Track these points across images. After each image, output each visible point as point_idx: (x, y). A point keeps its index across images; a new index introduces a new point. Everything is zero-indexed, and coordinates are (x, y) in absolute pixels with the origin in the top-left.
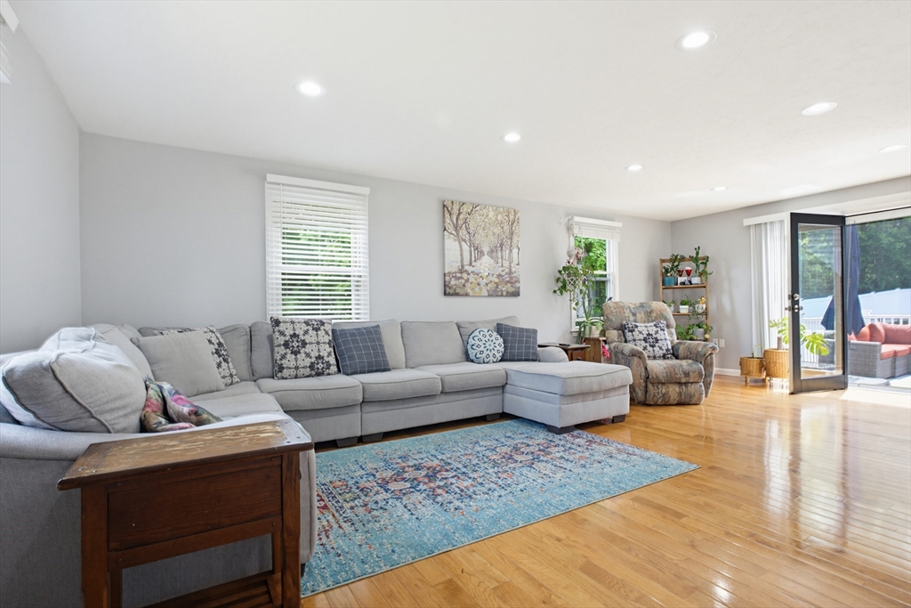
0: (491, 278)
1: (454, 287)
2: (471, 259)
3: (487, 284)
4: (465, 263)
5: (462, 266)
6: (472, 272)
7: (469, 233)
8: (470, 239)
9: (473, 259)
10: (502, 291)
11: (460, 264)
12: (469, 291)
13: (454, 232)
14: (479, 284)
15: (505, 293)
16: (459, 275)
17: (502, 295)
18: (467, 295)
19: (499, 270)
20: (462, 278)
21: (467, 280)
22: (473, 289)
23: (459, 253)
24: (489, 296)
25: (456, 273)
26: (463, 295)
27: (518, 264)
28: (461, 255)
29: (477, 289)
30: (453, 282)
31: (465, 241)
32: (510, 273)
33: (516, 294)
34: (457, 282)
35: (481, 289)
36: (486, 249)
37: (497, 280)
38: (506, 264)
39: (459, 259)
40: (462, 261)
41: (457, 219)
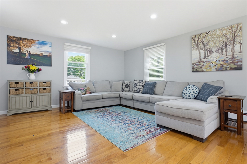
0: (218, 62)
1: (196, 69)
2: (205, 56)
3: (215, 66)
4: (202, 58)
5: (200, 60)
6: (206, 61)
7: (204, 45)
8: (205, 48)
9: (206, 55)
10: (226, 68)
11: (199, 59)
12: (204, 69)
13: (196, 47)
14: (210, 66)
15: (228, 69)
16: (198, 63)
17: (226, 70)
18: (203, 71)
19: (224, 58)
20: (200, 64)
21: (203, 65)
22: (206, 69)
23: (199, 55)
24: (217, 70)
25: (197, 63)
26: (200, 71)
27: (241, 52)
28: (200, 55)
29: (209, 68)
30: (196, 67)
31: (202, 49)
32: (233, 57)
33: (240, 68)
34: (198, 67)
35: (211, 68)
36: (214, 50)
37: (223, 63)
38: (231, 54)
39: (199, 57)
40: (200, 58)
41: (198, 41)
